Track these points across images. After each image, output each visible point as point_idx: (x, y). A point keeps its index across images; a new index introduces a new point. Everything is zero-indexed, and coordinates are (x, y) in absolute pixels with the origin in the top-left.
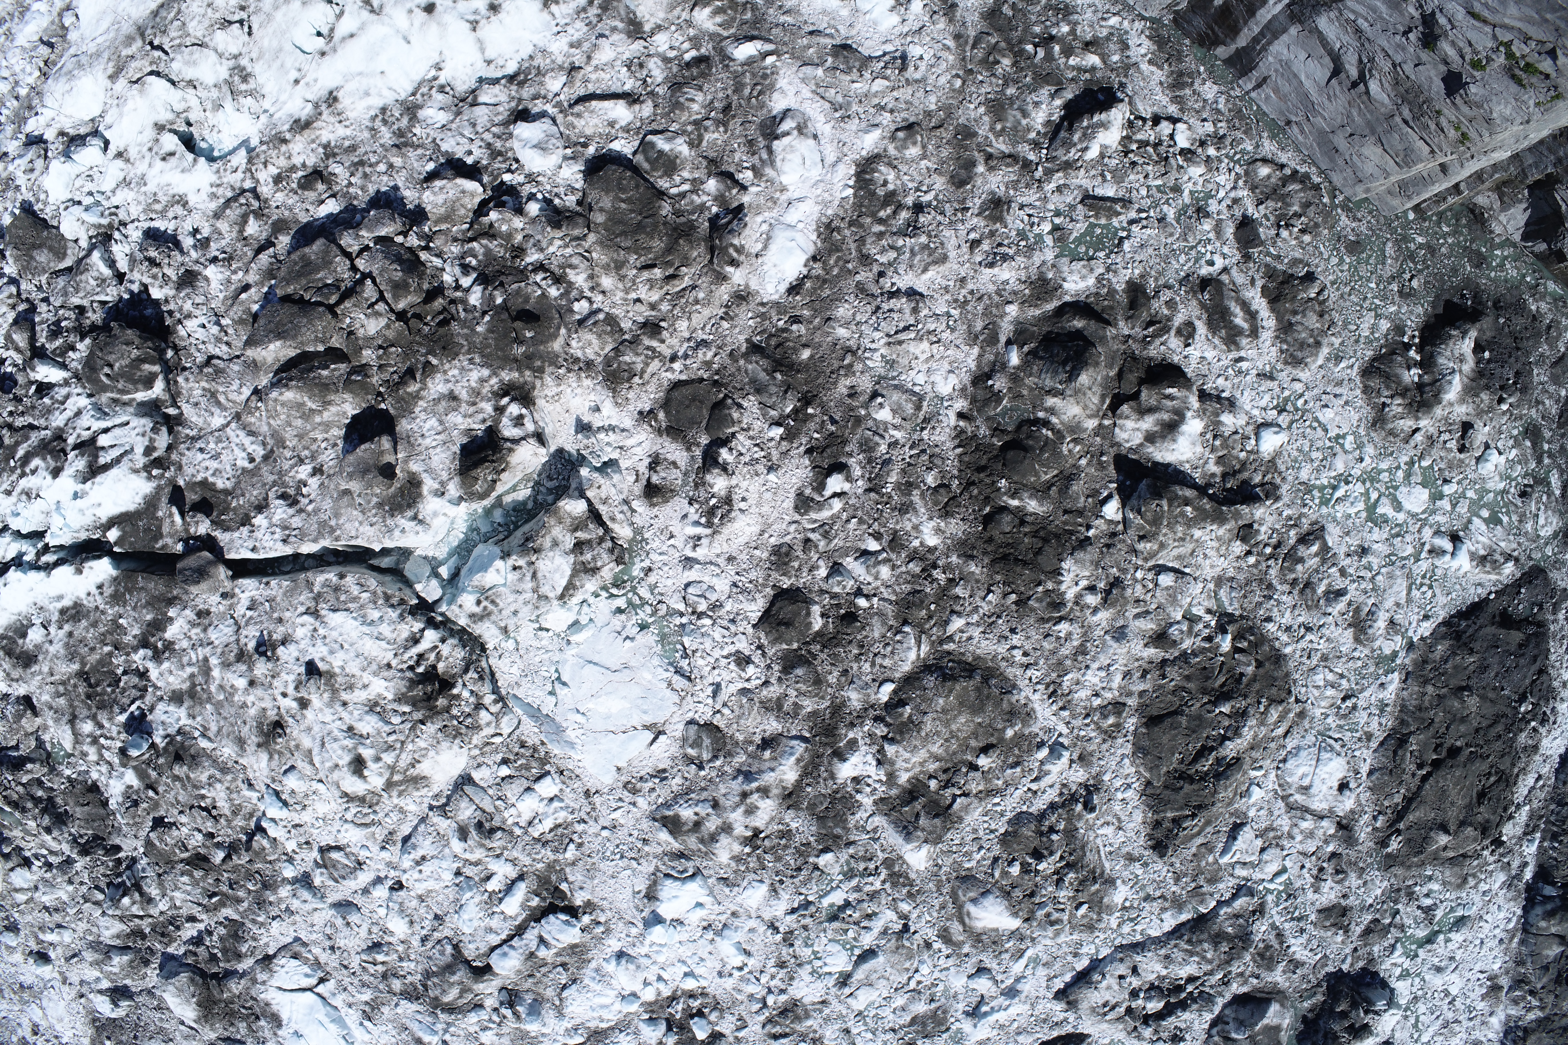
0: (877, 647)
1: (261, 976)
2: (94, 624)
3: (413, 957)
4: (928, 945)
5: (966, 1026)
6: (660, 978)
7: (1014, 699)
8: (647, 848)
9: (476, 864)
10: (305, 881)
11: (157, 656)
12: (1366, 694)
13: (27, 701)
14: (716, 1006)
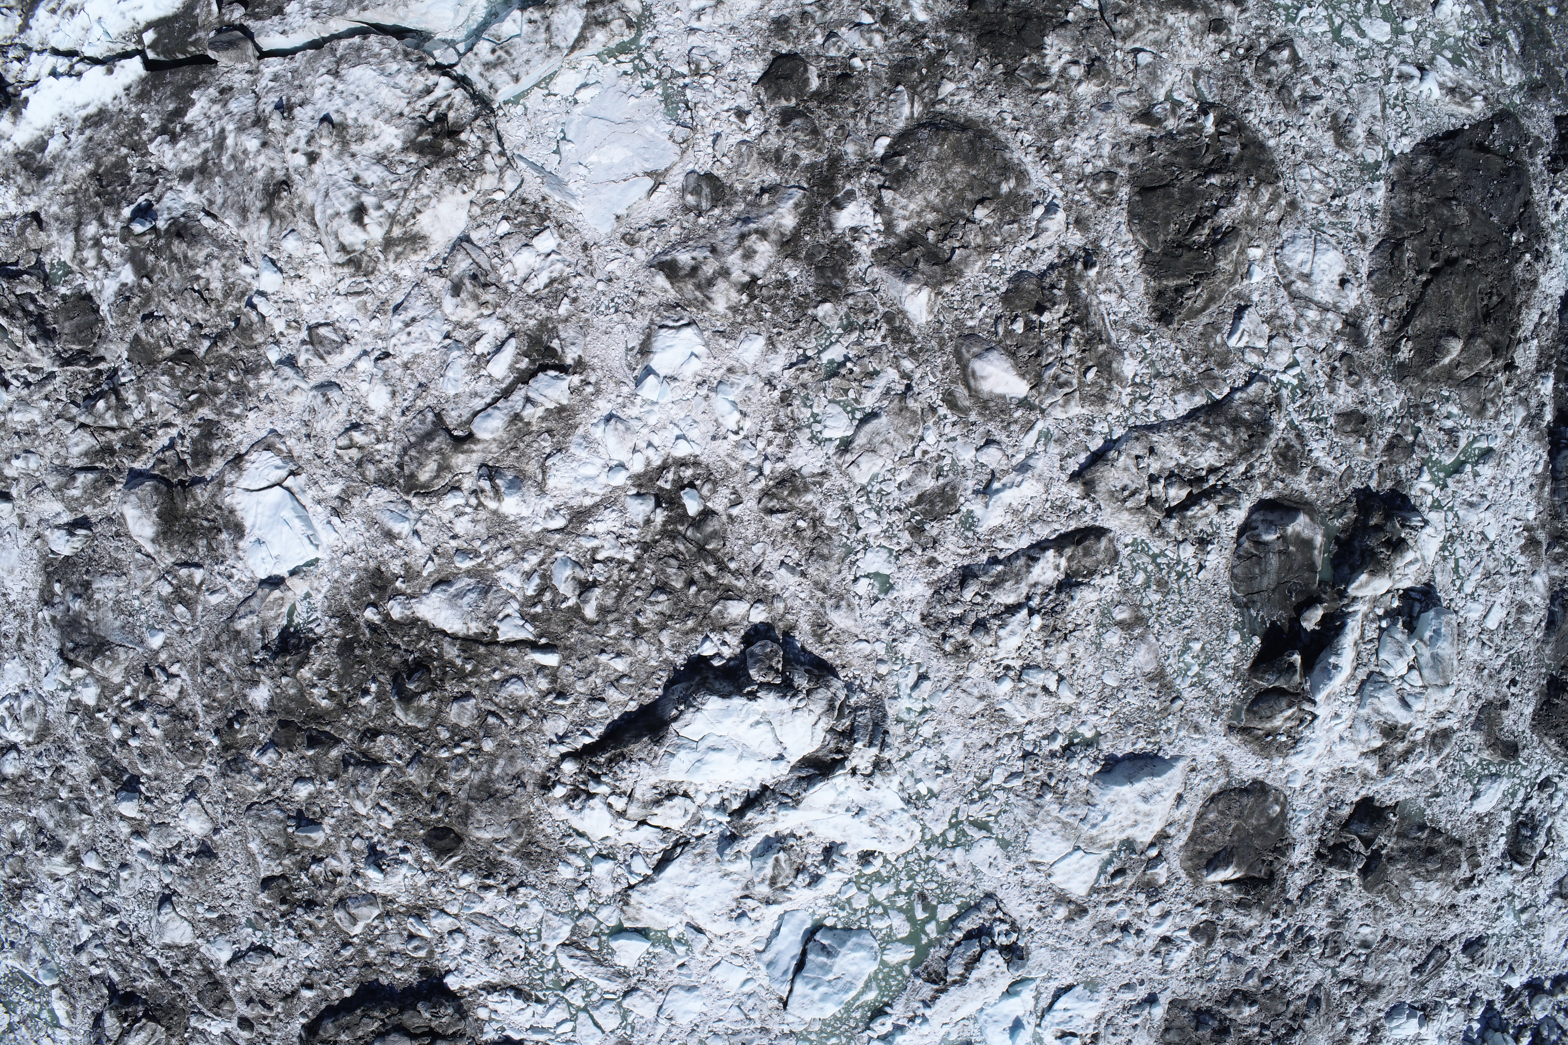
0: (873, 106)
1: (230, 477)
2: (115, 127)
3: (391, 436)
4: (933, 410)
5: (976, 506)
6: (650, 444)
7: (1008, 155)
8: (642, 300)
9: (467, 327)
10: (290, 361)
11: (174, 139)
12: (1355, 195)
13: (35, 216)
14: (709, 478)
